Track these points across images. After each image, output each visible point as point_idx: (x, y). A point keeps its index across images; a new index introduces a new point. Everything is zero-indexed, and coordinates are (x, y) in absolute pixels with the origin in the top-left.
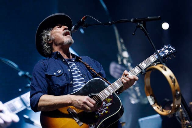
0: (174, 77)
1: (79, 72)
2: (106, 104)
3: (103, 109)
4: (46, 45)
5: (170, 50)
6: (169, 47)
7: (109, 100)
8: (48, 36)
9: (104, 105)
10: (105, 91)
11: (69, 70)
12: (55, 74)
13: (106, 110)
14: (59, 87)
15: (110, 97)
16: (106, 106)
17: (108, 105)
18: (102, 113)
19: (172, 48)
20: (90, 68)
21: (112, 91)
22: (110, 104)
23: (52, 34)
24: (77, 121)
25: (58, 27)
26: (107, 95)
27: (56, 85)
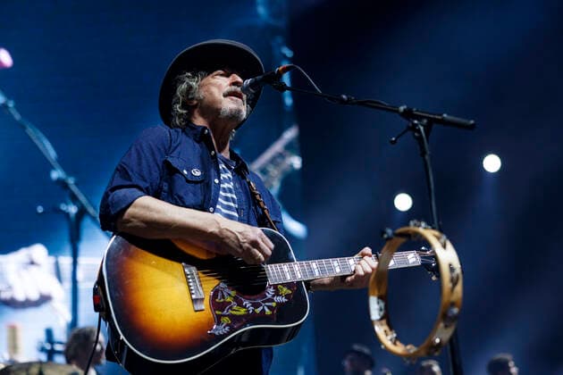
1: (235, 197)
2: (274, 296)
3: (264, 302)
8: (190, 87)
9: (269, 296)
10: (285, 267)
11: (217, 181)
12: (185, 172)
13: (269, 307)
15: (289, 285)
16: (271, 300)
17: (278, 299)
18: (258, 310)
21: (299, 276)
22: (284, 300)
24: (194, 296)
26: (285, 278)
27: (179, 196)
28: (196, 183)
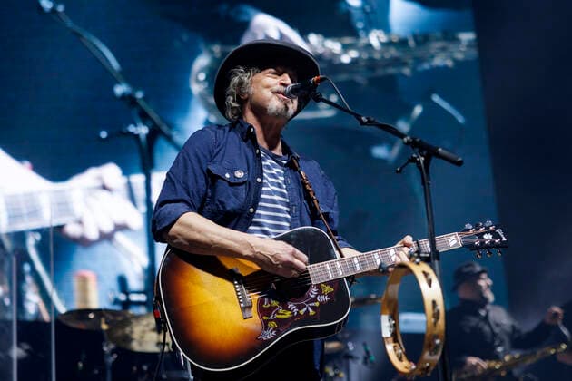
0: (441, 307)
1: (285, 192)
2: (317, 296)
3: (308, 303)
4: (231, 98)
5: (496, 236)
6: (497, 231)
7: (328, 289)
9: (313, 296)
10: (327, 265)
11: (259, 180)
12: (227, 176)
13: (313, 307)
14: (222, 209)
15: (330, 283)
16: (315, 300)
17: (321, 298)
18: (302, 312)
19: (501, 234)
21: (341, 274)
22: (327, 298)
24: (242, 305)
25: (273, 73)
26: (327, 277)
28: (240, 184)
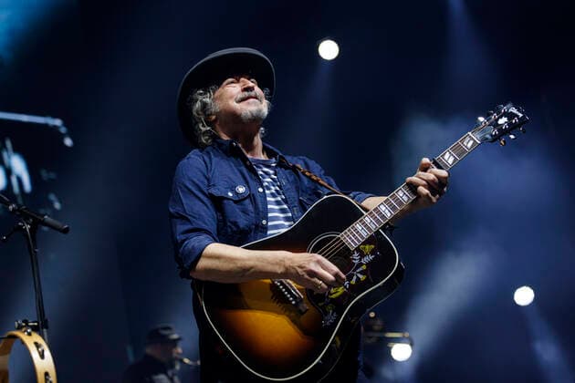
2: (360, 259)
3: (354, 271)
7: (368, 248)
9: (357, 262)
10: (358, 226)
11: (260, 190)
12: (230, 194)
13: (361, 273)
14: (235, 229)
15: (369, 241)
16: (361, 264)
17: (365, 260)
18: (353, 282)
20: (314, 177)
21: (373, 227)
22: (371, 257)
23: (214, 100)
25: (232, 82)
26: (362, 237)
